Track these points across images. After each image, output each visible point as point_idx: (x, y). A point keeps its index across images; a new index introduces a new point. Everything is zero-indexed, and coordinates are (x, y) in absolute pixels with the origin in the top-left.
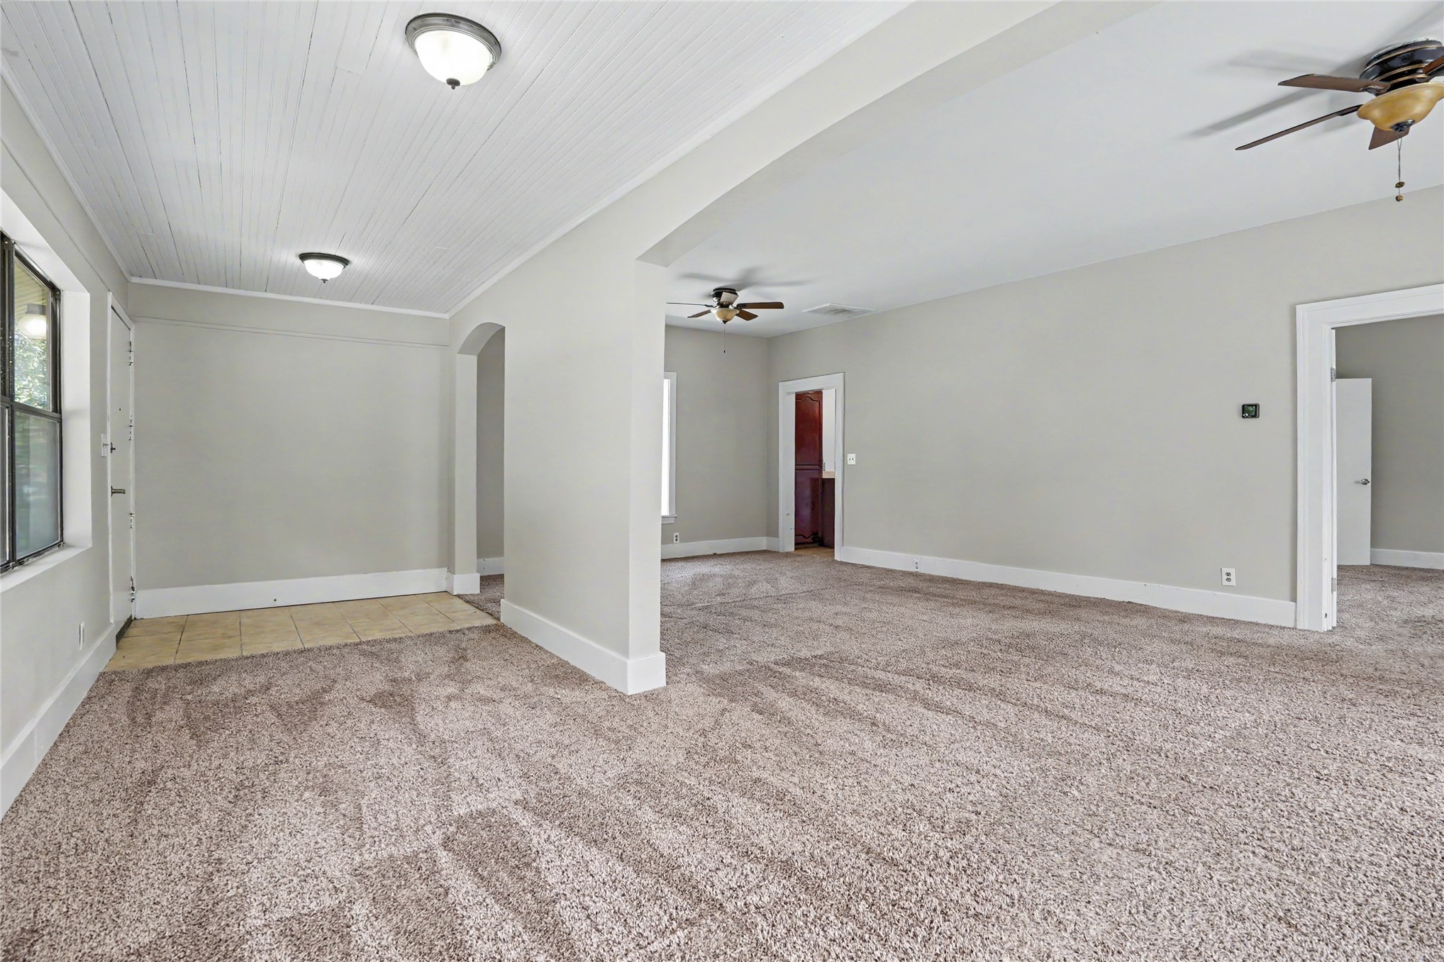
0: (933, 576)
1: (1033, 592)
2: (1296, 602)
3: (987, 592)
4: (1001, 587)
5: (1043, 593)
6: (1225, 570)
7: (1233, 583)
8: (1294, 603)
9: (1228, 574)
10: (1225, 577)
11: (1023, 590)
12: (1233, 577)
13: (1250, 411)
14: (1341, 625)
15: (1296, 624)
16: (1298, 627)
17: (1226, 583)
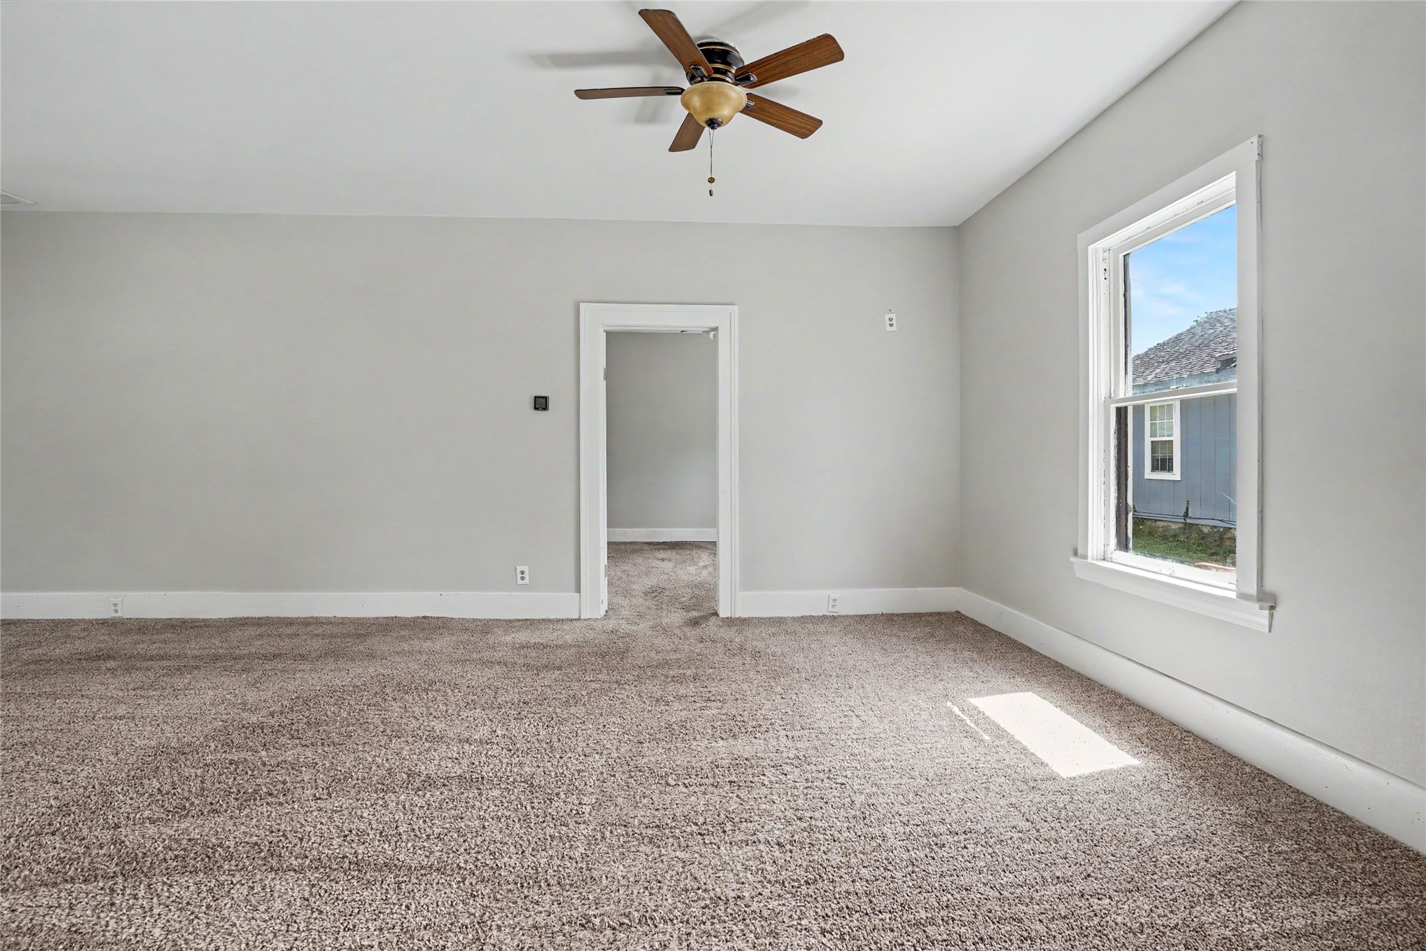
0: (146, 620)
1: (306, 623)
2: (580, 592)
3: (238, 634)
4: (258, 622)
5: (318, 622)
6: (519, 569)
7: (527, 581)
8: (578, 594)
9: (522, 573)
10: (519, 575)
11: (290, 622)
12: (526, 575)
13: (541, 403)
14: (611, 609)
15: (580, 616)
16: (582, 618)
17: (520, 582)
